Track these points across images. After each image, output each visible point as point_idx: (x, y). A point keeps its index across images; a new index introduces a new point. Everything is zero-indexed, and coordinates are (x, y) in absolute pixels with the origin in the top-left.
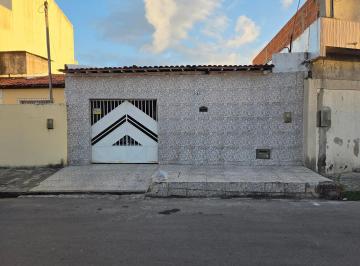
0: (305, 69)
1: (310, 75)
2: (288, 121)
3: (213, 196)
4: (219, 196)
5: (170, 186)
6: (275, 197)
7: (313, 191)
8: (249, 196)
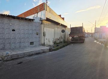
0: (40, 22)
1: (42, 24)
2: (37, 34)
3: (26, 56)
4: (28, 56)
5: (12, 56)
6: (42, 53)
7: (48, 50)
8: (36, 54)
